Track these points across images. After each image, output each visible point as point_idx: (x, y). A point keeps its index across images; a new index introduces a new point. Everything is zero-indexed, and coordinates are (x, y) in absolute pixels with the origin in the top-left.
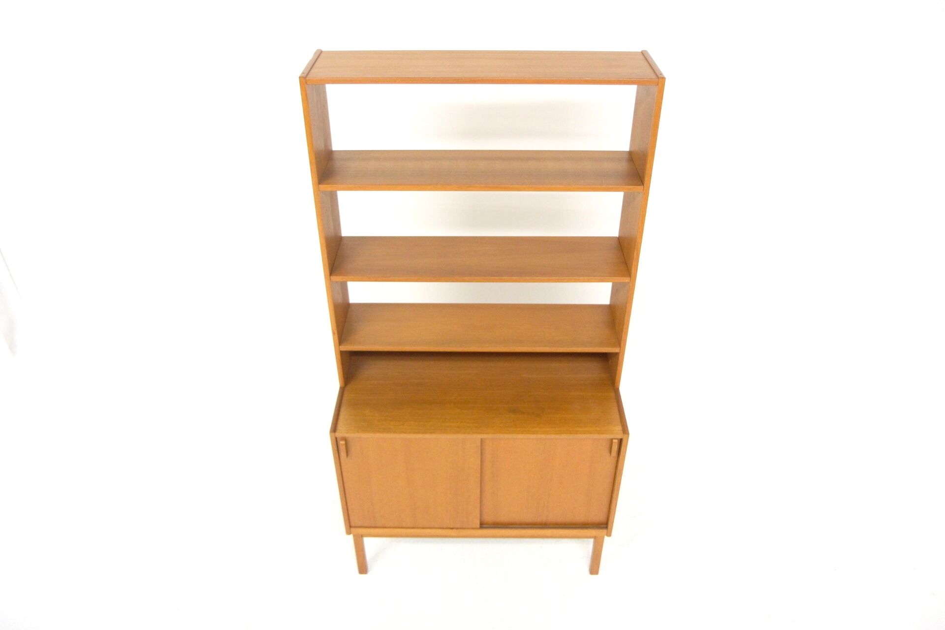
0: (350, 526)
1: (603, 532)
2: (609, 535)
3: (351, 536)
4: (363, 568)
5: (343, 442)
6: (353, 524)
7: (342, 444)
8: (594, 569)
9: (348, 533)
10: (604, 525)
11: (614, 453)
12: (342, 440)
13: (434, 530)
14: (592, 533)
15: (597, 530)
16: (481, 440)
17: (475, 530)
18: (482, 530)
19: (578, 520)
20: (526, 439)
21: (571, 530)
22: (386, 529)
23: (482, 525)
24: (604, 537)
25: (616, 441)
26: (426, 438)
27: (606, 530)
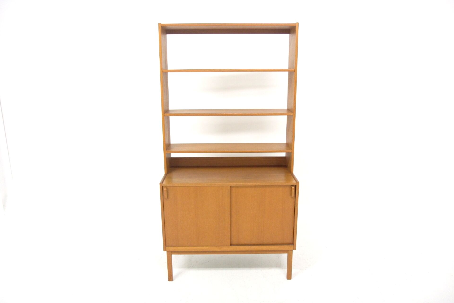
0: (166, 246)
1: (291, 247)
2: (295, 249)
3: (166, 252)
4: (171, 278)
5: (166, 189)
6: (167, 245)
7: (165, 190)
8: (289, 277)
9: (165, 250)
10: (292, 243)
11: (293, 195)
12: (165, 188)
13: (207, 247)
14: (286, 247)
15: (288, 246)
16: (231, 188)
17: (228, 247)
18: (231, 247)
19: (279, 241)
20: (251, 187)
21: (275, 246)
22: (184, 247)
23: (231, 245)
24: (292, 251)
25: (293, 187)
26: (205, 186)
27: (293, 246)
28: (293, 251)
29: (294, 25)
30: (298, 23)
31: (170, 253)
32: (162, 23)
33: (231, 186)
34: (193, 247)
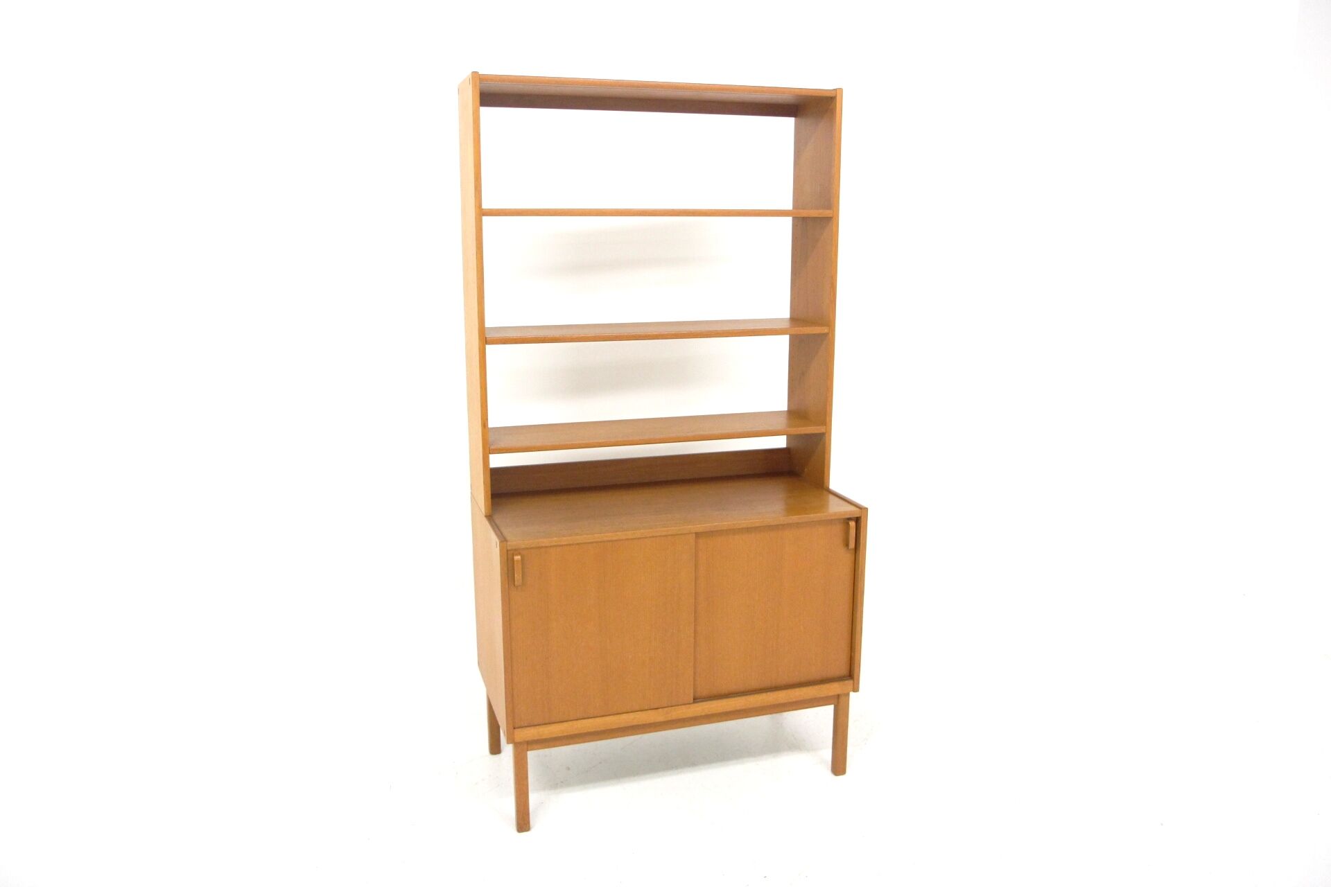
0: (510, 729)
1: (847, 686)
2: (856, 689)
3: (510, 745)
4: (523, 823)
5: (519, 557)
6: (516, 725)
7: (517, 561)
8: (838, 767)
9: (510, 739)
10: (850, 674)
11: (852, 545)
12: (517, 555)
13: (632, 716)
14: (834, 688)
15: (841, 683)
16: (696, 537)
17: (687, 706)
18: (696, 705)
19: (814, 673)
20: (748, 530)
21: (811, 688)
22: (565, 725)
23: (696, 700)
24: (848, 695)
25: (852, 524)
26: (627, 539)
27: (851, 682)
28: (852, 694)
29: (832, 95)
30: (841, 90)
31: (525, 746)
32: (481, 72)
33: (696, 533)
34: (590, 720)
